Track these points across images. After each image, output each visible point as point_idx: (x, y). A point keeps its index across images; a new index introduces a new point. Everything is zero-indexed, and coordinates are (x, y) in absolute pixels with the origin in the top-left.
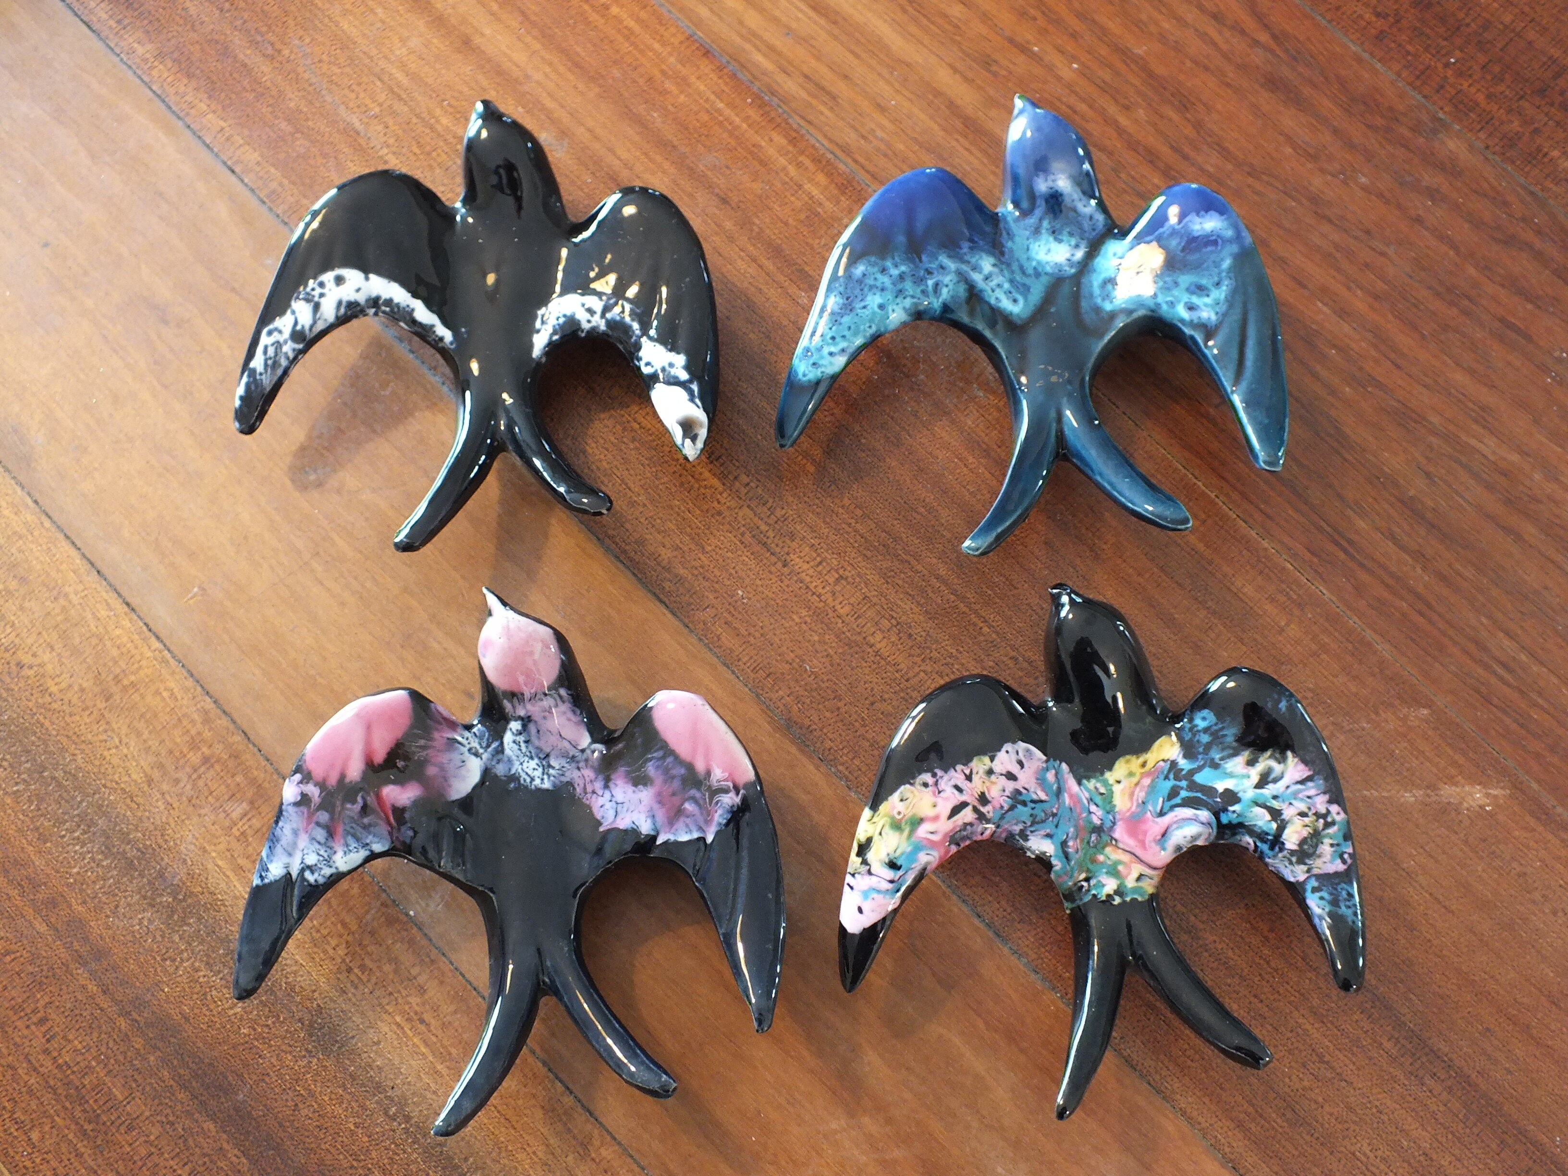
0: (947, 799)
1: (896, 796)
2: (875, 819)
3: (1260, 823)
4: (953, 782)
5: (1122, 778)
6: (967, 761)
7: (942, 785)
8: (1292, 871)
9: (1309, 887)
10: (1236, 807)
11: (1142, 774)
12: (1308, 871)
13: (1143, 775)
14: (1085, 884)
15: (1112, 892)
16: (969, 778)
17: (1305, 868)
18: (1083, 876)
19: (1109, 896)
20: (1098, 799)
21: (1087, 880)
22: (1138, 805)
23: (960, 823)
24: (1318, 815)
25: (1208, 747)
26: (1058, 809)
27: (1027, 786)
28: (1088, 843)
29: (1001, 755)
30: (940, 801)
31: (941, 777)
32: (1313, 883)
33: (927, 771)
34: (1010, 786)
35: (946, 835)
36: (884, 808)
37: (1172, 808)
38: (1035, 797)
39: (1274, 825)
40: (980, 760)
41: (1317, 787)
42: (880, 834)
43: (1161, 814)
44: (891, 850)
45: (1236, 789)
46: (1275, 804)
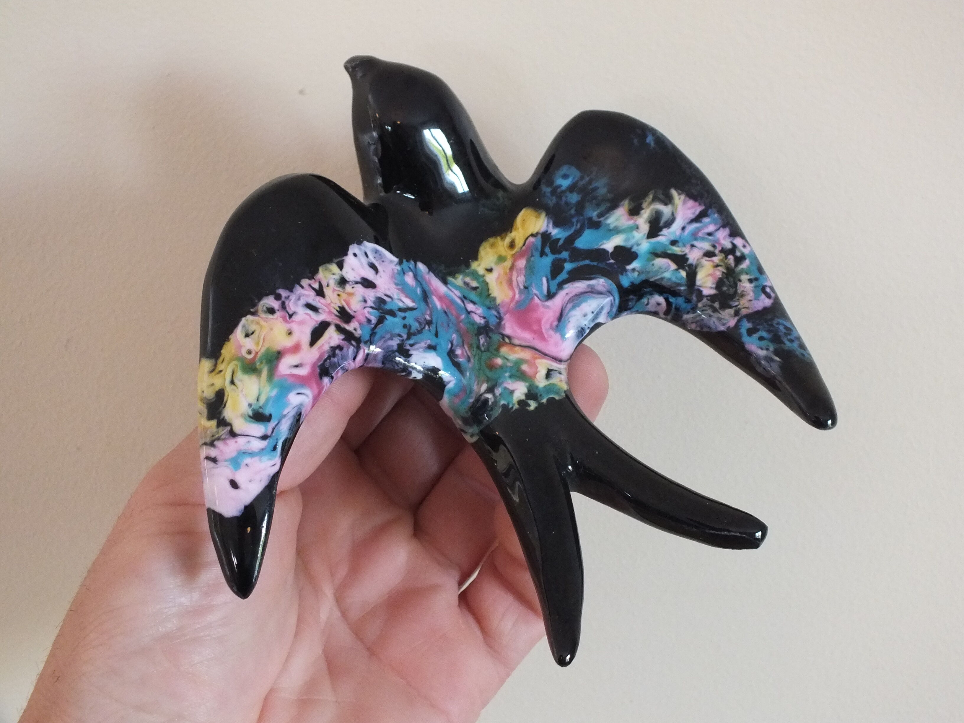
0: (302, 323)
1: (239, 333)
2: (220, 367)
3: (667, 275)
4: (303, 301)
5: (493, 265)
6: (312, 274)
7: (291, 306)
8: (719, 319)
9: (743, 331)
10: (635, 265)
11: (513, 255)
12: (737, 313)
13: (516, 257)
14: (489, 396)
15: (523, 397)
16: (320, 293)
17: (731, 311)
18: (484, 387)
19: (520, 402)
20: (473, 296)
21: (490, 390)
22: (521, 292)
23: (326, 348)
24: (726, 252)
25: (580, 207)
26: (431, 315)
27: (389, 293)
28: (478, 347)
29: (350, 260)
30: (294, 327)
31: (287, 298)
32: (746, 325)
33: (268, 295)
34: (371, 295)
35: (314, 365)
36: (227, 350)
37: (560, 286)
38: (401, 305)
39: (683, 274)
40: (327, 269)
41: (714, 222)
42: (232, 382)
43: (550, 296)
44: (252, 399)
45: (628, 245)
46: (677, 250)
